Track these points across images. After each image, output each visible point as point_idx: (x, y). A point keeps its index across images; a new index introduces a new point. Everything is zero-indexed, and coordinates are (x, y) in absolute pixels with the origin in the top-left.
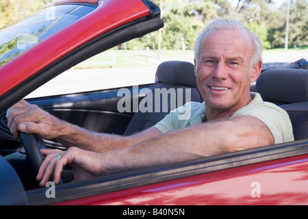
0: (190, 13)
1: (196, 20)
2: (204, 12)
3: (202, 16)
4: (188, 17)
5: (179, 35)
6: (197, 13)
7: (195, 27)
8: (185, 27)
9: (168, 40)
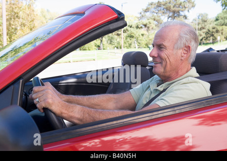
0: (140, 27)
1: (143, 31)
2: (148, 26)
3: (146, 28)
4: (138, 29)
5: (133, 40)
6: (144, 27)
7: (143, 35)
8: (137, 35)
9: (127, 43)
